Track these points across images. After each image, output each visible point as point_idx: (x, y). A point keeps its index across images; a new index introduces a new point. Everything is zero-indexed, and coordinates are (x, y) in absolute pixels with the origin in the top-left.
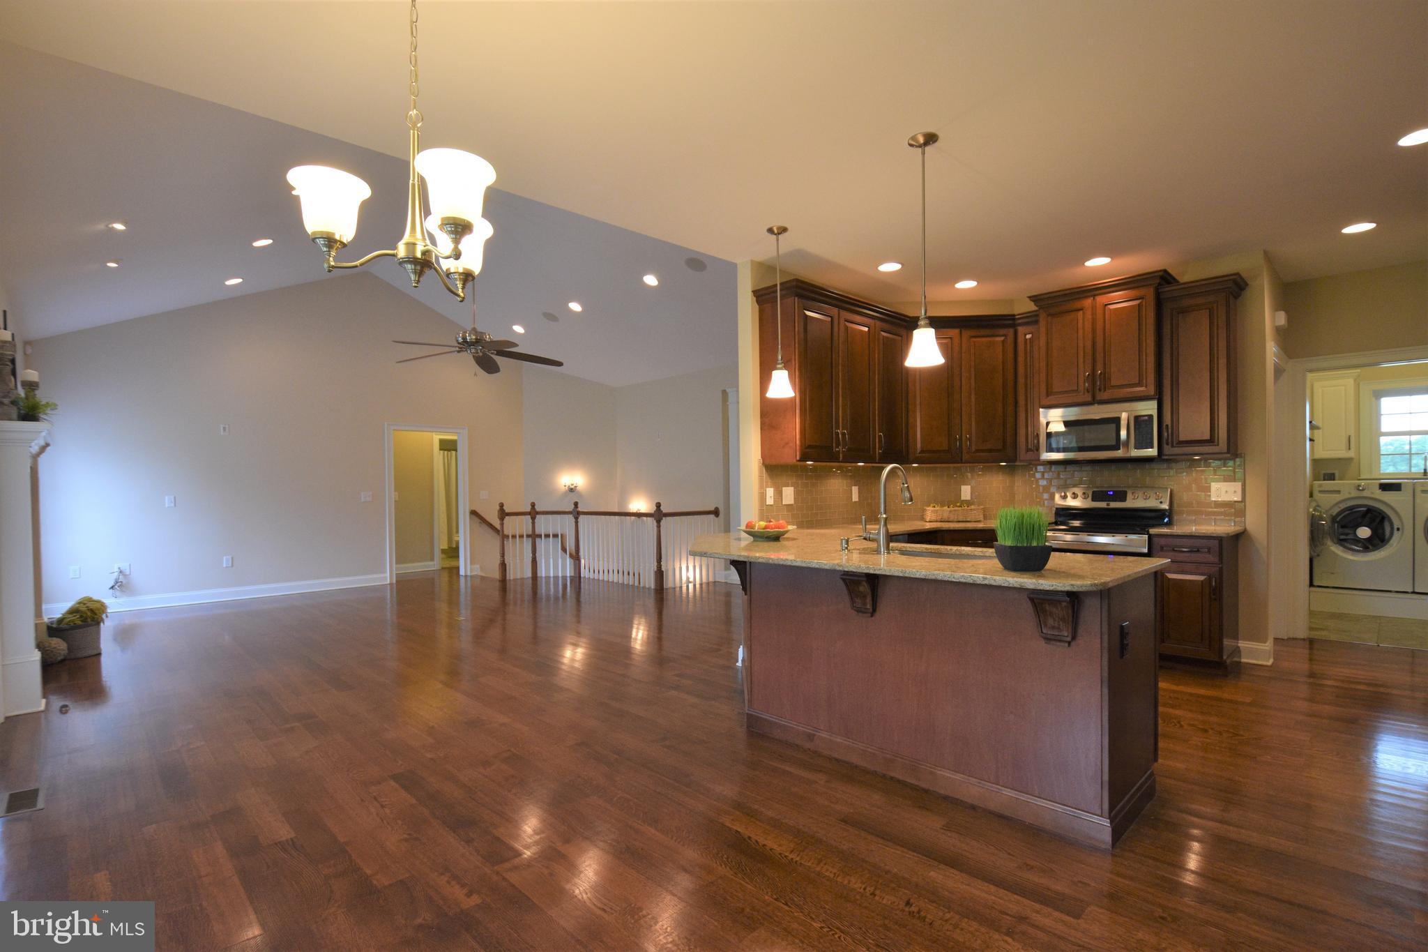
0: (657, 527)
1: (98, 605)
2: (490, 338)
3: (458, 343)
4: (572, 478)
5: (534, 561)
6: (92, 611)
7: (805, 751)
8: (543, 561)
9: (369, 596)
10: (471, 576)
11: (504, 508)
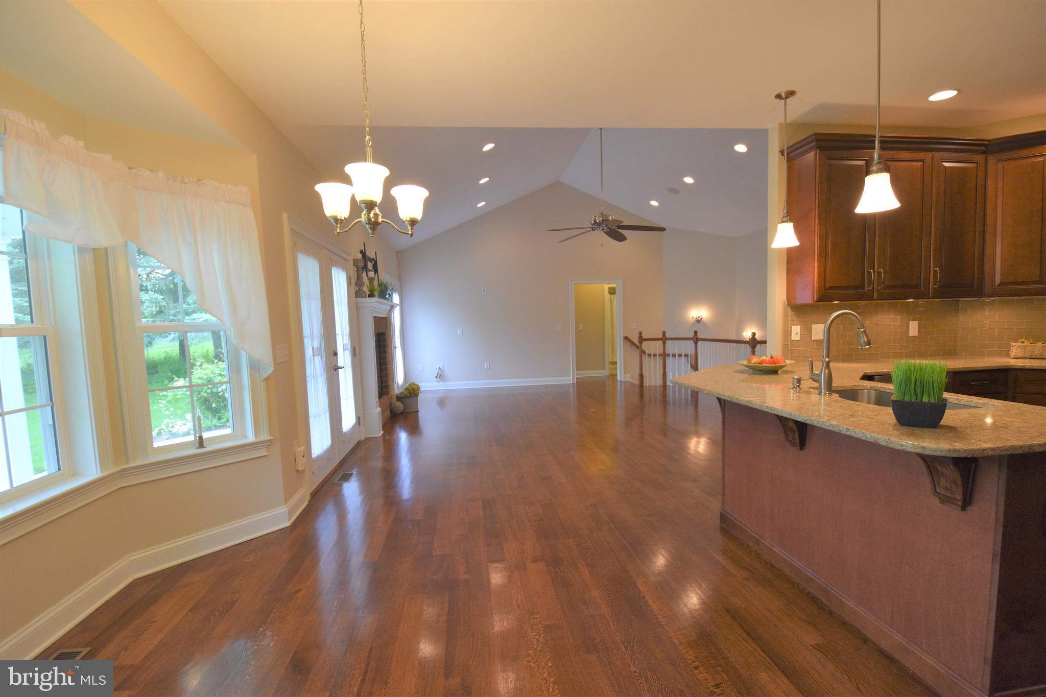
0: (752, 352)
1: (416, 387)
2: (612, 218)
3: (592, 224)
4: (699, 312)
5: (664, 374)
6: (413, 389)
7: (751, 551)
8: (671, 373)
9: (559, 392)
10: (625, 382)
11: (643, 335)
